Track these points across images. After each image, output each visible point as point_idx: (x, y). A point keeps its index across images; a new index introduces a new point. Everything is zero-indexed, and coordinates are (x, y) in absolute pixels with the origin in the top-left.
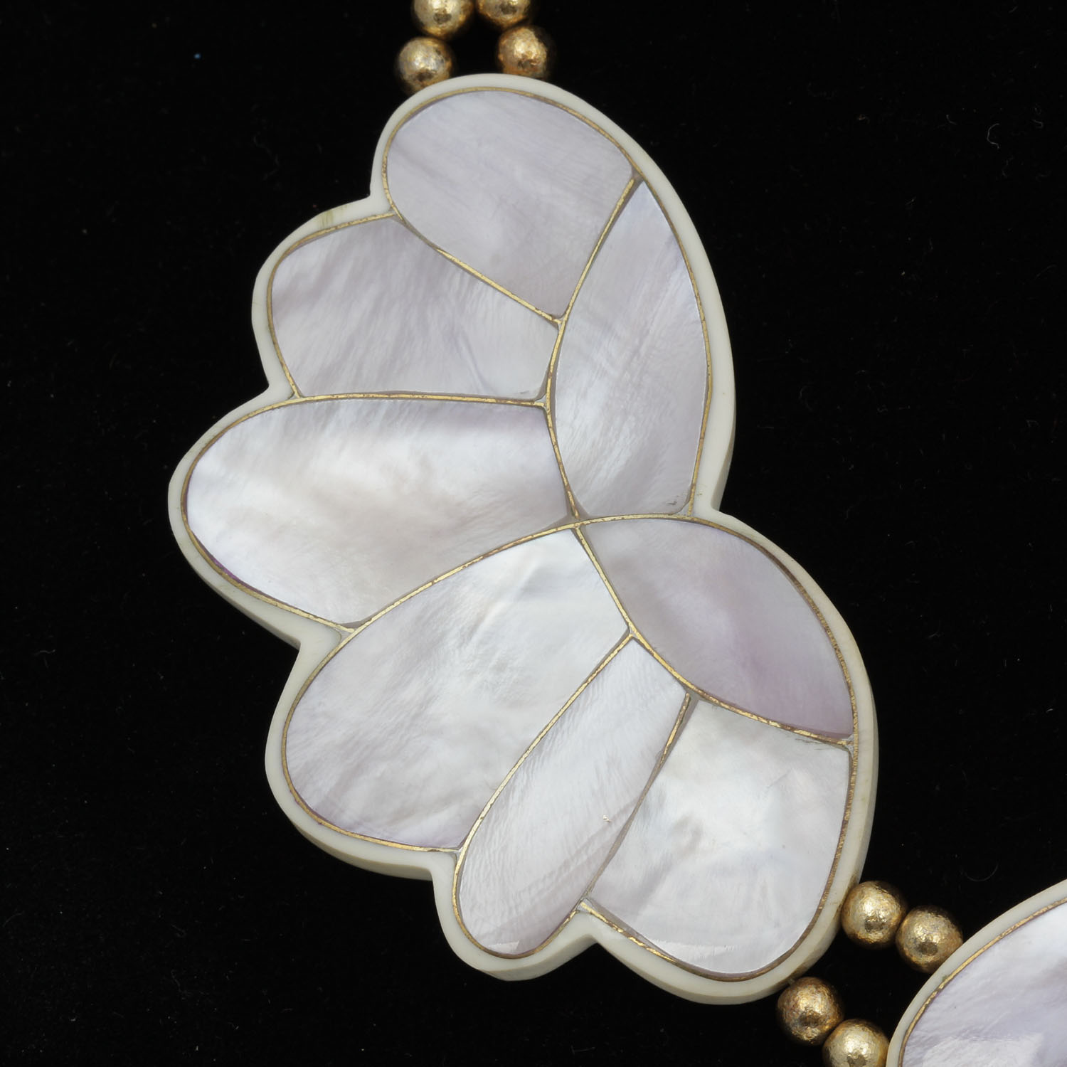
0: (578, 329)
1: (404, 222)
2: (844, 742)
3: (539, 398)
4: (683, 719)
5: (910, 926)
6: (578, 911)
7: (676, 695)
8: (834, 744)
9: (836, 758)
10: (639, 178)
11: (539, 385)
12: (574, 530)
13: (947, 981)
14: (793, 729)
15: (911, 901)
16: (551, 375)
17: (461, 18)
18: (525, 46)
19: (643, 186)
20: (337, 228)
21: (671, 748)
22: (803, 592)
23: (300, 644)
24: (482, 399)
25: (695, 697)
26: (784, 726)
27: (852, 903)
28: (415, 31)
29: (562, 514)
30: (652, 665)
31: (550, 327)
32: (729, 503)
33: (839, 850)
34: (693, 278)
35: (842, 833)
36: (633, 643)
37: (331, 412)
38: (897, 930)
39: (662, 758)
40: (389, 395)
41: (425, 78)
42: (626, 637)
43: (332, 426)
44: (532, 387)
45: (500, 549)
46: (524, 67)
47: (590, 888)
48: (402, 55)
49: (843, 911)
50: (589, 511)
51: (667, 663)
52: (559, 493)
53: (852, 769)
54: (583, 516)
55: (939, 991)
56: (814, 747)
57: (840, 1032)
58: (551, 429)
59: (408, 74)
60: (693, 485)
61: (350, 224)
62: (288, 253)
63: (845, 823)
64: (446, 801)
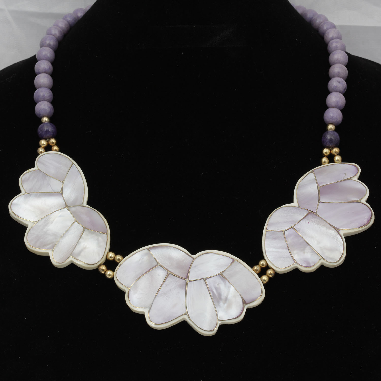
0: (65, 182)
1: (40, 170)
2: (106, 233)
3: (61, 192)
4: (83, 231)
5: (116, 257)
6: (70, 257)
7: (82, 228)
8: (104, 234)
9: (105, 236)
10: (73, 164)
11: (61, 190)
12: (67, 208)
13: (122, 263)
14: (99, 232)
15: (116, 254)
16: (62, 189)
17: (46, 145)
18: (56, 148)
19: (74, 164)
20: (30, 172)
21: (82, 235)
22: (99, 215)
23: (28, 225)
24: (52, 192)
25: (85, 229)
26: (97, 232)
27: (108, 254)
28: (40, 146)
29: (65, 206)
30: (78, 225)
31: (62, 183)
32: (88, 204)
33: (106, 247)
34: (81, 176)
35: (106, 245)
36: (76, 222)
37: (31, 195)
38: (114, 258)
39: (81, 237)
40: (39, 192)
41: (41, 152)
42: (75, 221)
43: (31, 197)
44: (60, 190)
45: (56, 211)
46: (56, 150)
47: (71, 254)
48: (38, 150)
49: (107, 256)
50: (69, 206)
51: (81, 224)
52: (65, 204)
53: (107, 237)
54: (68, 206)
55: (121, 265)
56: (102, 234)
57: (107, 272)
58: (63, 195)
59: (39, 153)
60: (83, 202)
61: (32, 171)
62: (24, 175)
63: (107, 244)
64: (50, 244)
